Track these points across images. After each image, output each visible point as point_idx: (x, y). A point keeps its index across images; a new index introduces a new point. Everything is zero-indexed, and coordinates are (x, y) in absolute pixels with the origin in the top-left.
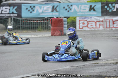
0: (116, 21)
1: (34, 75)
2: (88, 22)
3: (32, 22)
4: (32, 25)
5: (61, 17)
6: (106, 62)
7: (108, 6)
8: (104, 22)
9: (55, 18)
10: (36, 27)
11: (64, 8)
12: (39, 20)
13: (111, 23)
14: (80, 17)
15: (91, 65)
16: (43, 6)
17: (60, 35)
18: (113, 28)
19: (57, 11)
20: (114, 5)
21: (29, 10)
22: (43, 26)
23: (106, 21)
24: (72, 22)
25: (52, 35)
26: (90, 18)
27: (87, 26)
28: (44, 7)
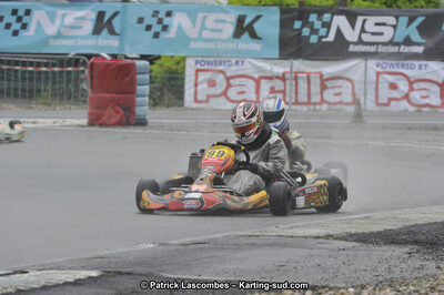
0: (331, 79)
1: (15, 272)
2: (228, 79)
3: (16, 71)
4: (16, 81)
5: (130, 56)
6: (290, 232)
7: (306, 23)
8: (288, 82)
9: (104, 59)
10: (31, 91)
11: (141, 20)
12: (46, 65)
13: (315, 88)
14: (199, 59)
15: (235, 242)
16: (60, 12)
17: (121, 124)
18: (319, 104)
19: (112, 32)
20: (326, 17)
21: (8, 26)
22: (57, 86)
23: (296, 78)
24: (168, 75)
25: (91, 123)
26: (237, 63)
27: (224, 93)
28: (64, 15)
